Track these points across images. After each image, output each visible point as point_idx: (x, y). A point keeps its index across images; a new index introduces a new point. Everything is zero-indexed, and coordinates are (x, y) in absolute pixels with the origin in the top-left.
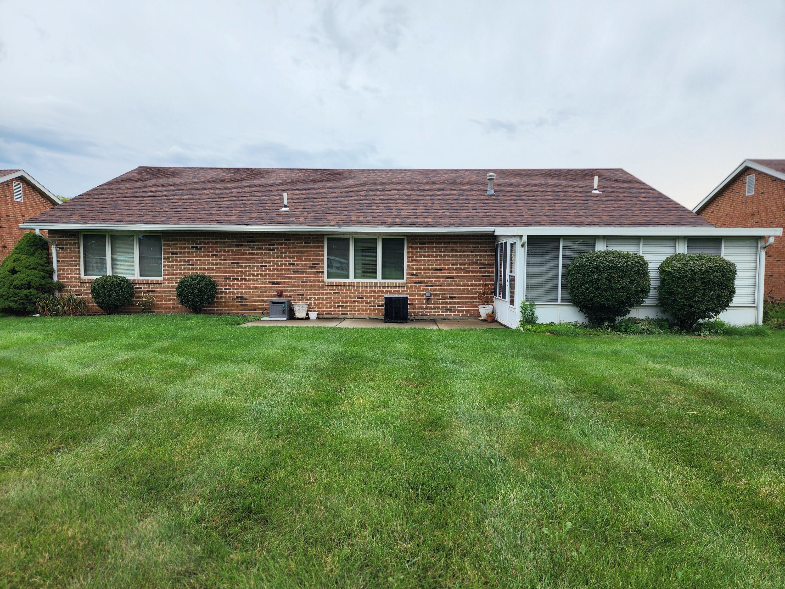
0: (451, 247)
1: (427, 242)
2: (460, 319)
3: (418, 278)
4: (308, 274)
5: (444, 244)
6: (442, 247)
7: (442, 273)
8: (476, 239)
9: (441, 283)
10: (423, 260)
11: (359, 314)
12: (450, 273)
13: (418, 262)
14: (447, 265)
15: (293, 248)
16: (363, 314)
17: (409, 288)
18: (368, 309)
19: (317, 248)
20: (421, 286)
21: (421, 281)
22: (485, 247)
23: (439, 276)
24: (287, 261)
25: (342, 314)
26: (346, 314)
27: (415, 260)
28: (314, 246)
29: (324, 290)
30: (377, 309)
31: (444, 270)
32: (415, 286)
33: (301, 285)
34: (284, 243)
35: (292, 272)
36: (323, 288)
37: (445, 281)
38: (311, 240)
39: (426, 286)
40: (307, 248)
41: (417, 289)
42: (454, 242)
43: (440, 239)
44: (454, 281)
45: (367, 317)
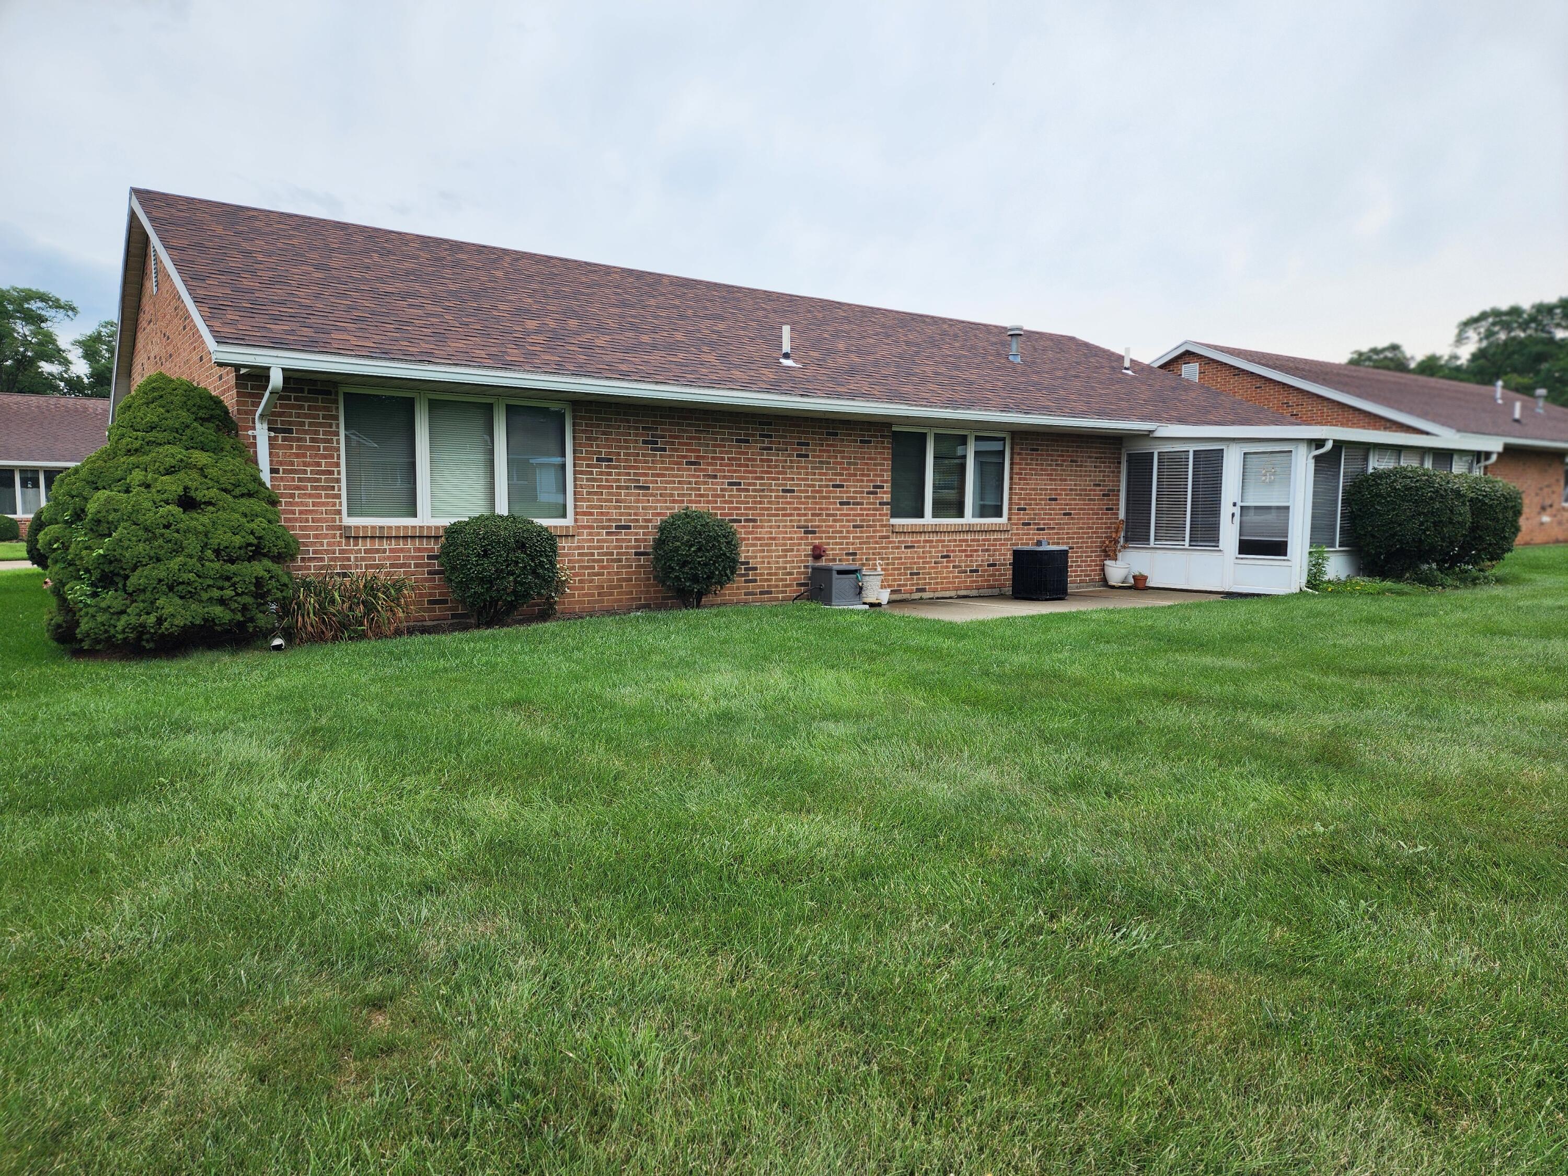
0: (1070, 456)
1: (1040, 445)
2: (1077, 588)
3: (1028, 514)
4: (865, 509)
5: (1062, 451)
6: (1059, 456)
7: (1058, 504)
8: (1101, 443)
9: (1057, 524)
10: (1034, 479)
11: (943, 589)
12: (1067, 505)
13: (1028, 484)
14: (1065, 490)
15: (840, 452)
16: (948, 589)
17: (1016, 534)
18: (957, 577)
19: (880, 453)
20: (1031, 529)
21: (1031, 519)
22: (1109, 458)
23: (1054, 509)
24: (830, 480)
25: (919, 590)
26: (923, 590)
27: (1025, 479)
28: (876, 448)
29: (891, 542)
30: (969, 577)
31: (1061, 499)
32: (1023, 529)
33: (852, 532)
34: (827, 440)
35: (838, 506)
36: (888, 537)
37: (1061, 519)
38: (871, 436)
39: (1038, 529)
40: (865, 453)
41: (1025, 534)
42: (1073, 447)
43: (1057, 441)
44: (1072, 519)
45: (953, 594)
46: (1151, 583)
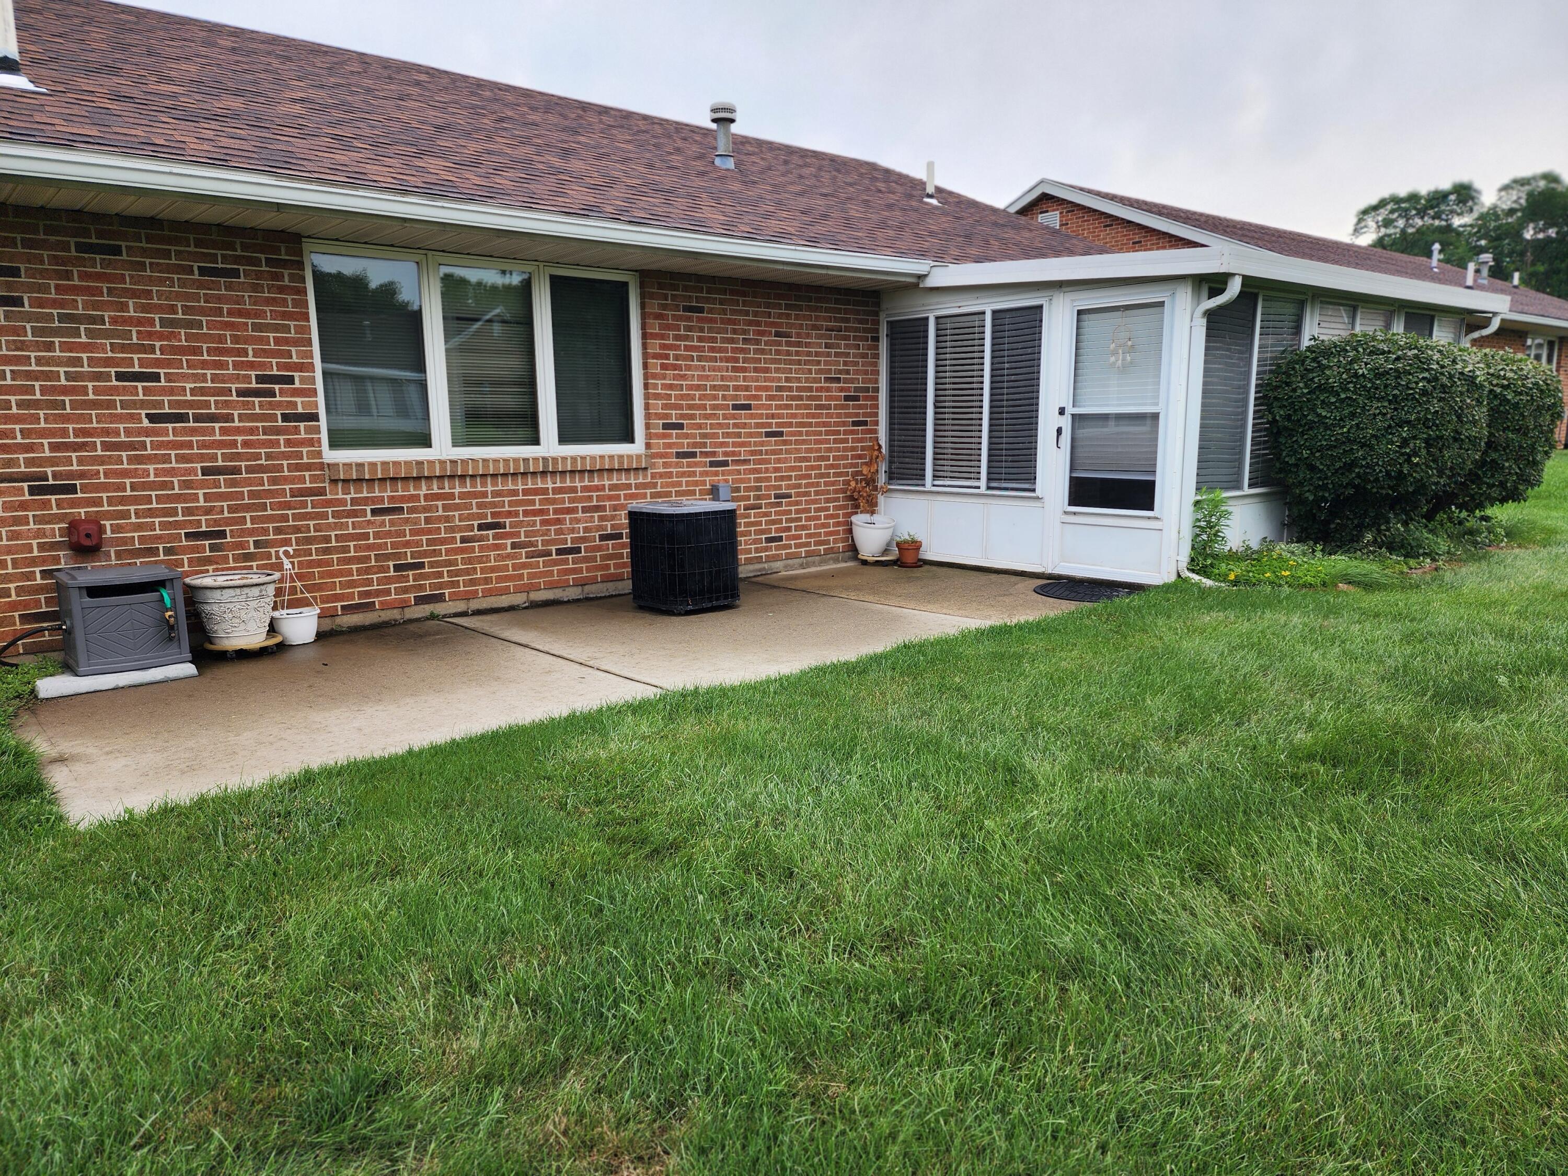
0: (773, 324)
1: (707, 300)
2: (802, 566)
3: (687, 436)
4: (238, 431)
5: (756, 314)
6: (750, 323)
7: (752, 416)
8: (837, 301)
9: (753, 453)
10: (697, 368)
11: (488, 593)
12: (773, 416)
13: (683, 377)
14: (767, 389)
15: (134, 294)
16: (505, 591)
17: (661, 475)
18: (524, 566)
19: (269, 301)
20: (696, 464)
21: (695, 445)
22: (856, 330)
23: (745, 426)
24: (108, 362)
25: (420, 600)
26: (439, 598)
27: (675, 367)
28: (256, 288)
29: (329, 503)
30: (555, 563)
31: (758, 407)
32: (677, 465)
33: (202, 485)
34: (80, 262)
35: (146, 423)
36: (321, 492)
37: (762, 444)
38: (237, 260)
39: (712, 464)
40: (219, 299)
41: (683, 474)
42: (779, 306)
43: (744, 294)
44: (785, 443)
45: (519, 599)
46: (930, 554)
